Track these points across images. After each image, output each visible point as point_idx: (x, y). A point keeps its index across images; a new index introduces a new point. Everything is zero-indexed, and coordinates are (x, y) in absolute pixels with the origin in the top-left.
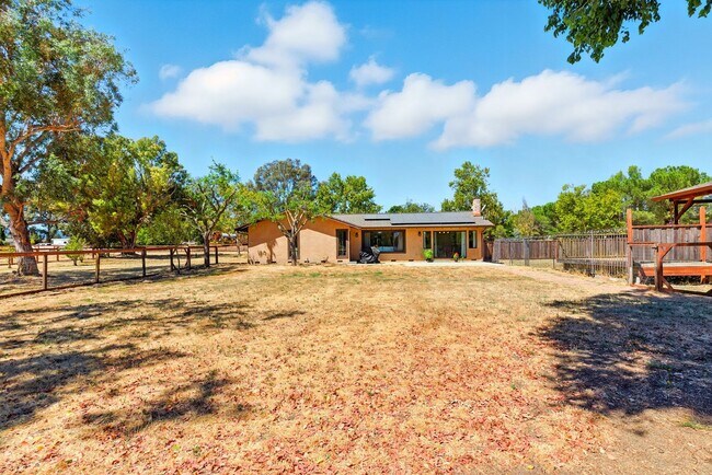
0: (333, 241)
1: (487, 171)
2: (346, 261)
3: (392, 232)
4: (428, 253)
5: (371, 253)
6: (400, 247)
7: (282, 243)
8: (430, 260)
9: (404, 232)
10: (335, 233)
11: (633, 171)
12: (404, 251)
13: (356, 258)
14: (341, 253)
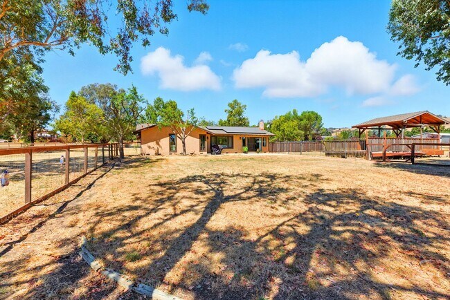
0: (198, 141)
1: (245, 106)
2: (205, 153)
3: (228, 136)
4: (246, 148)
5: (218, 148)
6: (230, 145)
7: (165, 142)
8: (245, 152)
9: (232, 137)
10: (198, 136)
11: (295, 112)
12: (232, 147)
13: (211, 151)
14: (202, 149)
